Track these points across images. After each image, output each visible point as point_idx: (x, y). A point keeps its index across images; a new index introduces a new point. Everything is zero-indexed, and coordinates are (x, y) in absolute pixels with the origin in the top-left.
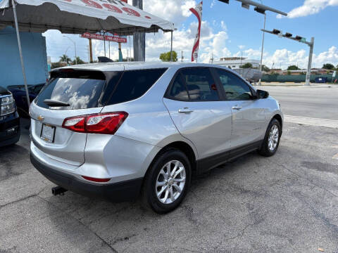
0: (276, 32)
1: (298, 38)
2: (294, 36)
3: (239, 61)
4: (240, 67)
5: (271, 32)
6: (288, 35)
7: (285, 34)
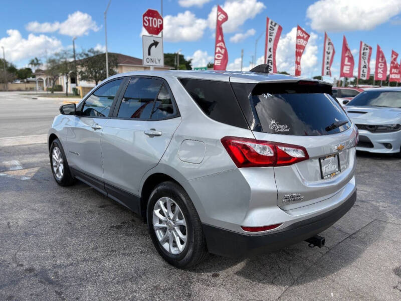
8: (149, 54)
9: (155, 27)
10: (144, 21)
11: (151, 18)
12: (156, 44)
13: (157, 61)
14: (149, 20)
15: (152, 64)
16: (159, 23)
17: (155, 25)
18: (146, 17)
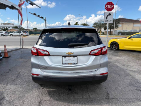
0: (35, 14)
1: (42, 17)
2: (40, 17)
3: (12, 25)
4: (12, 28)
5: (33, 14)
6: (39, 16)
7: (37, 15)
8: (107, 19)
9: (110, 8)
10: (106, 7)
11: (108, 5)
12: (110, 15)
13: (110, 21)
14: (108, 6)
15: (108, 22)
16: (112, 6)
17: (110, 7)
18: (107, 5)
